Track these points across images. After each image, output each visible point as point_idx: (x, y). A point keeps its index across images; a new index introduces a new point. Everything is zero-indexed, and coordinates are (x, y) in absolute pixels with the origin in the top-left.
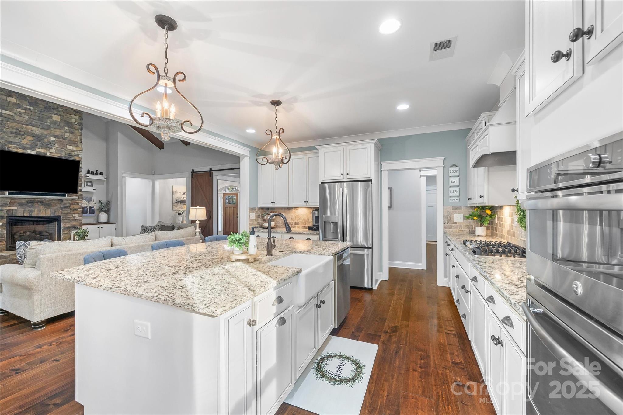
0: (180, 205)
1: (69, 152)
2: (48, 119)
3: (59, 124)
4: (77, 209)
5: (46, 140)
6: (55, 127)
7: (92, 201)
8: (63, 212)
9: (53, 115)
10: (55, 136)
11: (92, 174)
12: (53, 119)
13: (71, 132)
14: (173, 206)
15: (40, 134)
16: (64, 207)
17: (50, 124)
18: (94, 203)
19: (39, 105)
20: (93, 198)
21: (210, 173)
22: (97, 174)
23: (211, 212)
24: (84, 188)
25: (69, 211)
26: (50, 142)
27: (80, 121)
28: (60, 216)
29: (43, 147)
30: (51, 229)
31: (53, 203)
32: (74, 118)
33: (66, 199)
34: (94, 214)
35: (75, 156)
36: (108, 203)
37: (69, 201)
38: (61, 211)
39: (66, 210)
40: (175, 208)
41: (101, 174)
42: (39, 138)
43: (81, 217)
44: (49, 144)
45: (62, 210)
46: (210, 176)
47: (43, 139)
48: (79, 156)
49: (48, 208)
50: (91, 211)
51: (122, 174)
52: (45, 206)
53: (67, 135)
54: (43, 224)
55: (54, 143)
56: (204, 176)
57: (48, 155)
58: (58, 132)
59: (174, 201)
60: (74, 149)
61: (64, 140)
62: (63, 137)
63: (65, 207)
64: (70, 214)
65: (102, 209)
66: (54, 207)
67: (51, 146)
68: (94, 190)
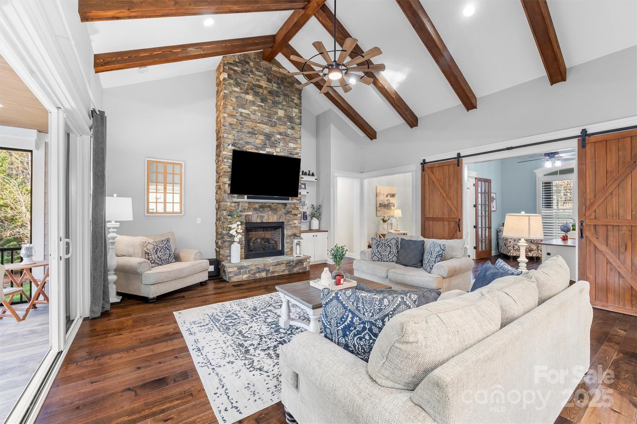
0: (384, 209)
1: (291, 151)
2: (274, 115)
3: (282, 120)
4: (296, 215)
5: (273, 139)
6: (280, 123)
7: (305, 205)
8: (287, 218)
9: (279, 110)
10: (280, 134)
11: (305, 175)
12: (279, 114)
13: (293, 128)
14: (377, 211)
15: (269, 133)
16: (287, 212)
17: (276, 121)
18: (307, 207)
19: (268, 100)
20: (306, 202)
21: (458, 161)
22: (309, 175)
23: (459, 220)
24: (302, 191)
25: (291, 217)
26: (276, 140)
27: (299, 114)
28: (284, 222)
29: (271, 147)
30: (276, 236)
31: (279, 207)
32: (295, 112)
33: (290, 204)
34: (307, 220)
35: (295, 154)
36: (319, 208)
37: (292, 206)
38: (284, 216)
39: (288, 215)
40: (379, 214)
41: (313, 175)
42: (268, 136)
43: (300, 223)
44: (276, 142)
45: (286, 216)
46: (458, 165)
47: (271, 137)
48: (298, 154)
49: (275, 214)
50: (304, 217)
51: (334, 172)
52: (272, 211)
53: (289, 132)
54: (271, 231)
55: (279, 141)
56: (445, 166)
57: (275, 154)
58: (282, 129)
59: (378, 205)
60: (295, 146)
61: (287, 137)
62: (286, 134)
63: (289, 212)
64: (291, 221)
65: (315, 214)
66: (279, 212)
67: (277, 145)
68: (308, 193)
